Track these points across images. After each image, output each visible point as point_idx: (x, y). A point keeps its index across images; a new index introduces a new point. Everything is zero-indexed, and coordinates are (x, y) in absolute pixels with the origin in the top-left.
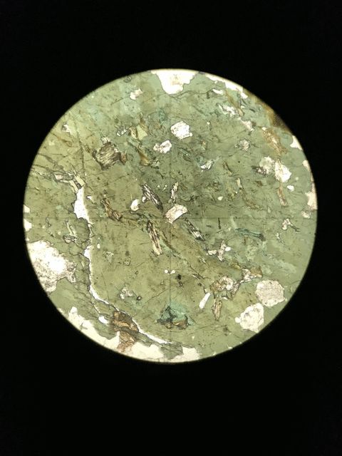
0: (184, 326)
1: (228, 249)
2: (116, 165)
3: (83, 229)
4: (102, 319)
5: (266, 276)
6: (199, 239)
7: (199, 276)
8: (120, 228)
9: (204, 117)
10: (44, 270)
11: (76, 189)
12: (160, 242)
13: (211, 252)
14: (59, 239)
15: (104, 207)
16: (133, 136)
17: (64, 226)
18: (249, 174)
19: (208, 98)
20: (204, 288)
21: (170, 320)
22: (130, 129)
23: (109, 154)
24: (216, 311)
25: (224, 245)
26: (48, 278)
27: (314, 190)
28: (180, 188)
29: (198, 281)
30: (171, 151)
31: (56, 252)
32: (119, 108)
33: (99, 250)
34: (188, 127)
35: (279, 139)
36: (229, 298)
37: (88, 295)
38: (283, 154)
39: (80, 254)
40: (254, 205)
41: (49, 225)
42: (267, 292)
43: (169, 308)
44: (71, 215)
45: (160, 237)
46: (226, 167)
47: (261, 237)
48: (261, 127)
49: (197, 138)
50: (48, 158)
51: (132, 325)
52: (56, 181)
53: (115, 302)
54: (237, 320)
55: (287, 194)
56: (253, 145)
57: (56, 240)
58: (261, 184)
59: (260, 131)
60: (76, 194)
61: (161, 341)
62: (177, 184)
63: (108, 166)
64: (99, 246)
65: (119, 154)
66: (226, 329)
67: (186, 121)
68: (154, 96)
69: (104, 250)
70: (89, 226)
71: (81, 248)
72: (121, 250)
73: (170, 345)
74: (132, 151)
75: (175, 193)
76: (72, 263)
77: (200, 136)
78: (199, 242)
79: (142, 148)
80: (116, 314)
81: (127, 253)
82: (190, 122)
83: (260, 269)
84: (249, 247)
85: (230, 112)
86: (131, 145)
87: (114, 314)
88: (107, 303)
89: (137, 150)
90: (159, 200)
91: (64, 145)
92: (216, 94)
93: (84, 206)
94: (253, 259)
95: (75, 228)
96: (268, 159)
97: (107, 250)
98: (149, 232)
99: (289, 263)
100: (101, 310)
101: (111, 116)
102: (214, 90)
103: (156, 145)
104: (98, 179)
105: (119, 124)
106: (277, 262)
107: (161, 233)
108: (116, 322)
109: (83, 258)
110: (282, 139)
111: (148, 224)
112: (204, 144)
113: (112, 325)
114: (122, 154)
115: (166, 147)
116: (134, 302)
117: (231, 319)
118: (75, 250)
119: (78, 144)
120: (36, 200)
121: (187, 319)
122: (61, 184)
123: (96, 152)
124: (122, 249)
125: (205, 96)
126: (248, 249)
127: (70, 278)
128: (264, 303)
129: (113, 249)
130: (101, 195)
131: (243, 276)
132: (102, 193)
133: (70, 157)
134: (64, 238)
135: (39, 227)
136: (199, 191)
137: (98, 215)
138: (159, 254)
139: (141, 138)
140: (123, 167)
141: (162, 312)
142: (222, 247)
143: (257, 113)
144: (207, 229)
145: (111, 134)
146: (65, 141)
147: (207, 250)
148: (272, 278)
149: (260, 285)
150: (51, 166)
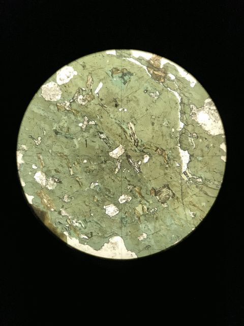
0: (114, 70)
1: (81, 125)
2: (158, 188)
3: (184, 142)
4: (173, 77)
5: (54, 105)
6: (101, 133)
7: (102, 106)
8: (158, 143)
9: (95, 219)
10: (212, 114)
11: (187, 171)
12: (129, 132)
13: (93, 123)
14: (201, 136)
15: (168, 158)
16: (145, 207)
17: (197, 145)
18: (64, 178)
19: (91, 233)
20: (99, 97)
21: (124, 75)
22: (147, 212)
23: (163, 195)
24: (91, 80)
25: (83, 127)
26: (210, 109)
27: (18, 165)
28: (114, 170)
29: (103, 102)
30: (119, 197)
31: (204, 127)
32: (155, 227)
33: (173, 127)
34: (107, 213)
35: (42, 202)
36: (82, 89)
37: (182, 95)
38: (39, 192)
39: (186, 125)
40: (61, 156)
41: (208, 147)
42: (53, 93)
43: (125, 84)
44: (192, 153)
45: (129, 135)
46: (80, 183)
47: (56, 133)
48: (55, 211)
49: (100, 205)
50: (206, 194)
51: (151, 72)
52: (201, 178)
53: (163, 90)
54: (76, 73)
55: (37, 163)
56: (61, 198)
57: (203, 135)
58: (55, 170)
59: (55, 208)
60: (188, 168)
61: (131, 60)
62: (116, 173)
63: (164, 187)
64: (173, 130)
65: (156, 195)
66: (84, 67)
67: (108, 217)
68: (130, 235)
69: (170, 127)
70: (179, 145)
71: (185, 129)
72: (158, 127)
73: (125, 57)
74: (146, 196)
75: (117, 167)
76: (193, 118)
77: (98, 206)
78: (101, 131)
79: (139, 199)
80: (163, 80)
81: (153, 124)
82: (105, 216)
83: (58, 110)
84: (66, 125)
85: (76, 222)
86: (147, 201)
87: (164, 81)
88: (169, 89)
89: (143, 197)
90: (129, 161)
91: (195, 203)
92: (86, 235)
93: (183, 159)
94: (63, 117)
95: (189, 143)
96: (50, 188)
97: (168, 127)
98: (137, 139)
99: (37, 113)
100: (174, 85)
101: (161, 222)
102: (87, 238)
103: (129, 200)
104: (171, 178)
105: (155, 216)
106: (46, 114)
107: (128, 138)
108: (163, 75)
109: (185, 122)
110: (40, 202)
111: (137, 145)
112: (95, 200)
113: (165, 73)
114: (154, 195)
115: (122, 199)
116: (149, 89)
117: (80, 74)
118: (190, 128)
119: (185, 203)
120: (216, 164)
121: (112, 75)
122: (198, 175)
123: (172, 197)
124: (156, 127)
125: (94, 234)
126: (66, 124)
127: (194, 108)
128: (56, 85)
129: (163, 128)
130: (170, 167)
131: (70, 105)
132: (169, 168)
133: (191, 194)
134: (197, 136)
135: (215, 145)
136: (100, 167)
137: (172, 152)
138: (130, 123)
139: (140, 206)
140: (153, 186)
141: (130, 81)
142: (85, 126)
143: (57, 221)
144: (95, 140)
145: (162, 209)
146: (194, 205)
147: (96, 125)
148: (50, 102)
149: (59, 97)
150: (205, 188)
